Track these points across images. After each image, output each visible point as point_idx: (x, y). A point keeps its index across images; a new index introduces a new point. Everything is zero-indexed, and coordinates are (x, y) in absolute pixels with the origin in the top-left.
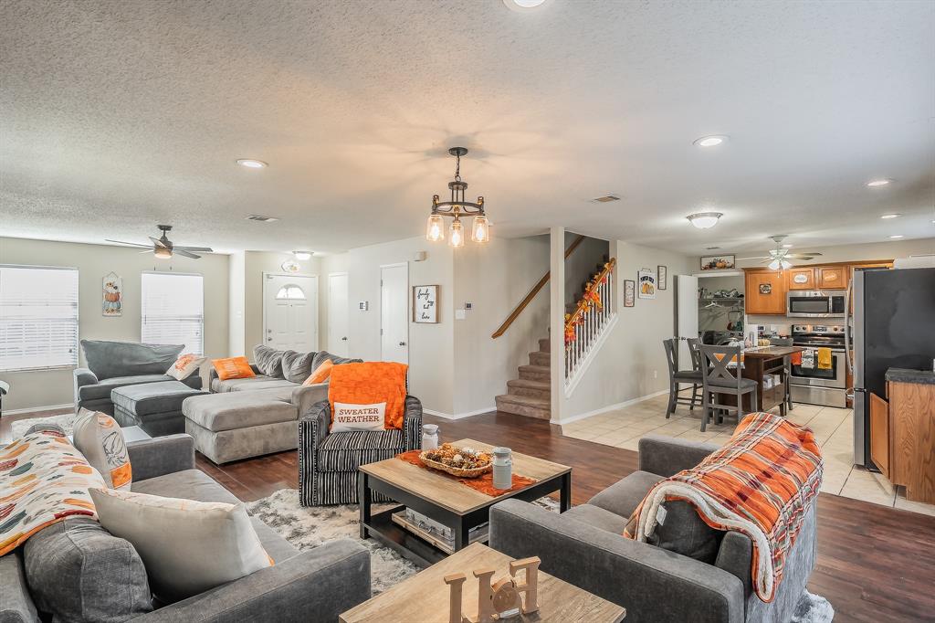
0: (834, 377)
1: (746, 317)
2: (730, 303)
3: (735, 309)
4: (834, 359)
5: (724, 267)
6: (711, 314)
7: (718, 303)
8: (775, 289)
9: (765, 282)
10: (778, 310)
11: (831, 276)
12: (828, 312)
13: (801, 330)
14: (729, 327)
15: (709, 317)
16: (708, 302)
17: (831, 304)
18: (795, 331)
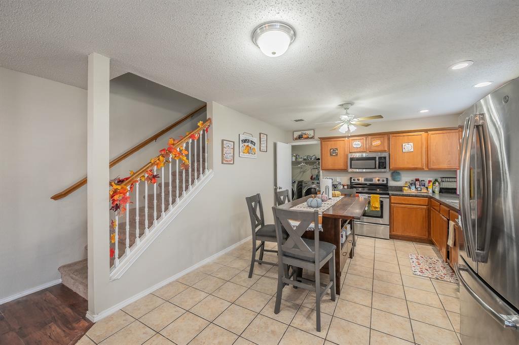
0: (381, 217)
1: (321, 172)
2: (312, 163)
3: (315, 167)
4: (382, 202)
5: (308, 138)
6: (302, 170)
7: (306, 163)
8: (340, 152)
9: (333, 147)
10: (342, 166)
11: (377, 143)
12: (375, 168)
13: (356, 181)
14: (311, 178)
15: (300, 172)
16: (300, 163)
17: (377, 162)
18: (353, 181)
